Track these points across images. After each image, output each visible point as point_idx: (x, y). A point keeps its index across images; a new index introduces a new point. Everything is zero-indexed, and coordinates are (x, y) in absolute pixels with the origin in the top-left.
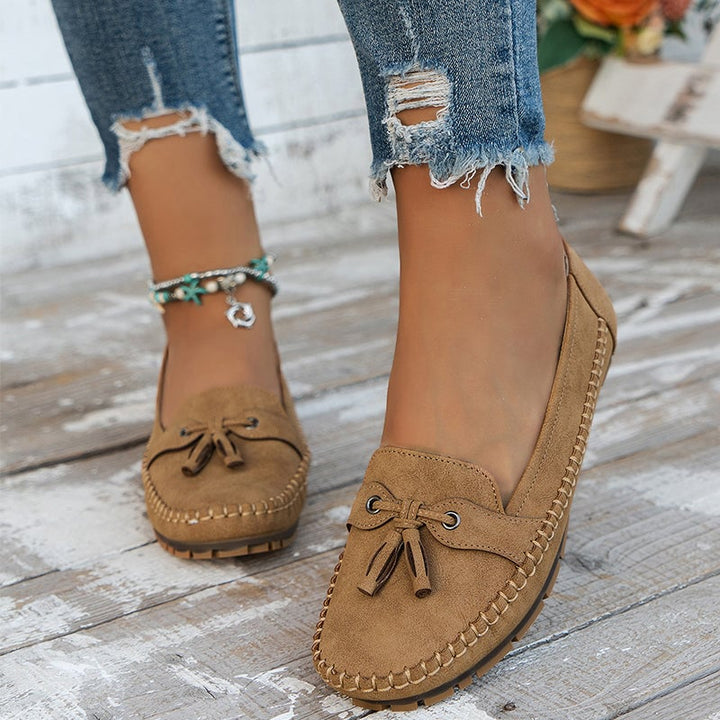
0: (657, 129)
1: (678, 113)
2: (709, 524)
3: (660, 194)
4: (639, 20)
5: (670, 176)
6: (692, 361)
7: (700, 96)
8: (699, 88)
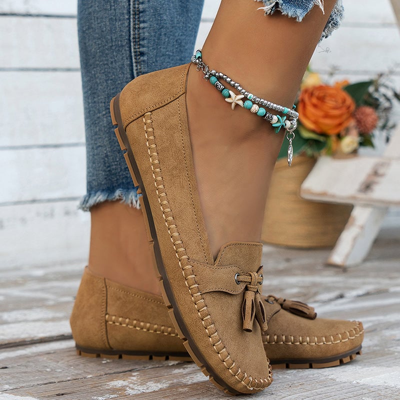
0: (354, 198)
1: (367, 187)
2: (372, 389)
3: (355, 239)
4: (341, 129)
5: (362, 228)
6: (370, 321)
7: (382, 175)
8: (381, 171)
